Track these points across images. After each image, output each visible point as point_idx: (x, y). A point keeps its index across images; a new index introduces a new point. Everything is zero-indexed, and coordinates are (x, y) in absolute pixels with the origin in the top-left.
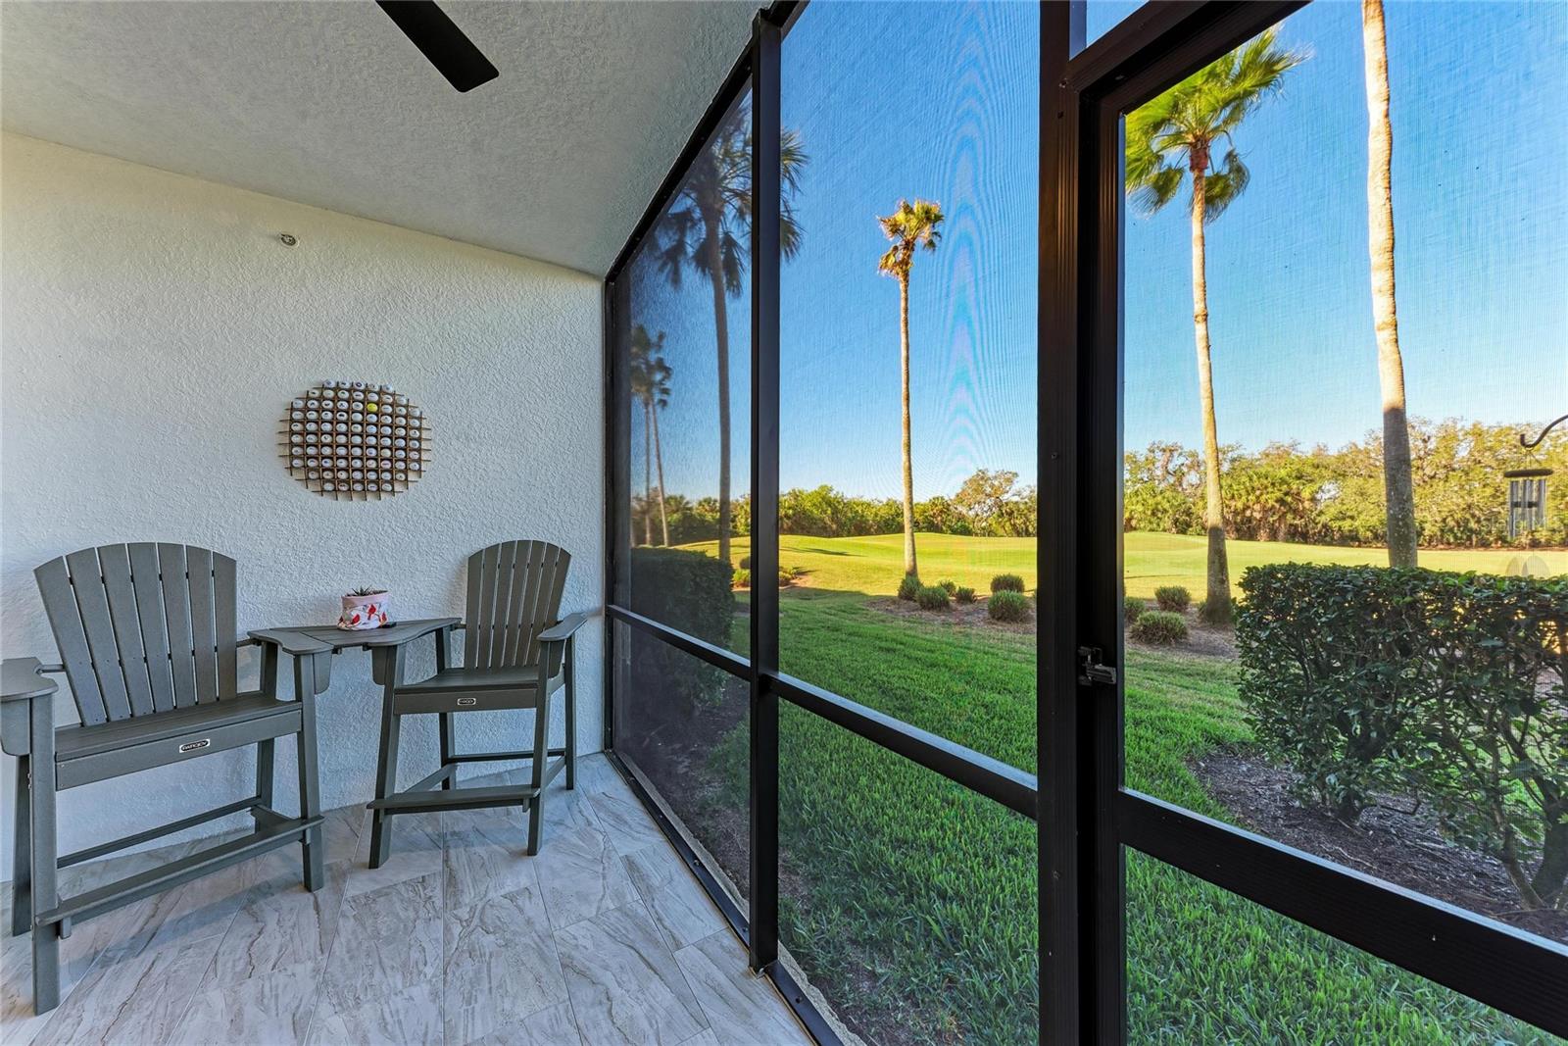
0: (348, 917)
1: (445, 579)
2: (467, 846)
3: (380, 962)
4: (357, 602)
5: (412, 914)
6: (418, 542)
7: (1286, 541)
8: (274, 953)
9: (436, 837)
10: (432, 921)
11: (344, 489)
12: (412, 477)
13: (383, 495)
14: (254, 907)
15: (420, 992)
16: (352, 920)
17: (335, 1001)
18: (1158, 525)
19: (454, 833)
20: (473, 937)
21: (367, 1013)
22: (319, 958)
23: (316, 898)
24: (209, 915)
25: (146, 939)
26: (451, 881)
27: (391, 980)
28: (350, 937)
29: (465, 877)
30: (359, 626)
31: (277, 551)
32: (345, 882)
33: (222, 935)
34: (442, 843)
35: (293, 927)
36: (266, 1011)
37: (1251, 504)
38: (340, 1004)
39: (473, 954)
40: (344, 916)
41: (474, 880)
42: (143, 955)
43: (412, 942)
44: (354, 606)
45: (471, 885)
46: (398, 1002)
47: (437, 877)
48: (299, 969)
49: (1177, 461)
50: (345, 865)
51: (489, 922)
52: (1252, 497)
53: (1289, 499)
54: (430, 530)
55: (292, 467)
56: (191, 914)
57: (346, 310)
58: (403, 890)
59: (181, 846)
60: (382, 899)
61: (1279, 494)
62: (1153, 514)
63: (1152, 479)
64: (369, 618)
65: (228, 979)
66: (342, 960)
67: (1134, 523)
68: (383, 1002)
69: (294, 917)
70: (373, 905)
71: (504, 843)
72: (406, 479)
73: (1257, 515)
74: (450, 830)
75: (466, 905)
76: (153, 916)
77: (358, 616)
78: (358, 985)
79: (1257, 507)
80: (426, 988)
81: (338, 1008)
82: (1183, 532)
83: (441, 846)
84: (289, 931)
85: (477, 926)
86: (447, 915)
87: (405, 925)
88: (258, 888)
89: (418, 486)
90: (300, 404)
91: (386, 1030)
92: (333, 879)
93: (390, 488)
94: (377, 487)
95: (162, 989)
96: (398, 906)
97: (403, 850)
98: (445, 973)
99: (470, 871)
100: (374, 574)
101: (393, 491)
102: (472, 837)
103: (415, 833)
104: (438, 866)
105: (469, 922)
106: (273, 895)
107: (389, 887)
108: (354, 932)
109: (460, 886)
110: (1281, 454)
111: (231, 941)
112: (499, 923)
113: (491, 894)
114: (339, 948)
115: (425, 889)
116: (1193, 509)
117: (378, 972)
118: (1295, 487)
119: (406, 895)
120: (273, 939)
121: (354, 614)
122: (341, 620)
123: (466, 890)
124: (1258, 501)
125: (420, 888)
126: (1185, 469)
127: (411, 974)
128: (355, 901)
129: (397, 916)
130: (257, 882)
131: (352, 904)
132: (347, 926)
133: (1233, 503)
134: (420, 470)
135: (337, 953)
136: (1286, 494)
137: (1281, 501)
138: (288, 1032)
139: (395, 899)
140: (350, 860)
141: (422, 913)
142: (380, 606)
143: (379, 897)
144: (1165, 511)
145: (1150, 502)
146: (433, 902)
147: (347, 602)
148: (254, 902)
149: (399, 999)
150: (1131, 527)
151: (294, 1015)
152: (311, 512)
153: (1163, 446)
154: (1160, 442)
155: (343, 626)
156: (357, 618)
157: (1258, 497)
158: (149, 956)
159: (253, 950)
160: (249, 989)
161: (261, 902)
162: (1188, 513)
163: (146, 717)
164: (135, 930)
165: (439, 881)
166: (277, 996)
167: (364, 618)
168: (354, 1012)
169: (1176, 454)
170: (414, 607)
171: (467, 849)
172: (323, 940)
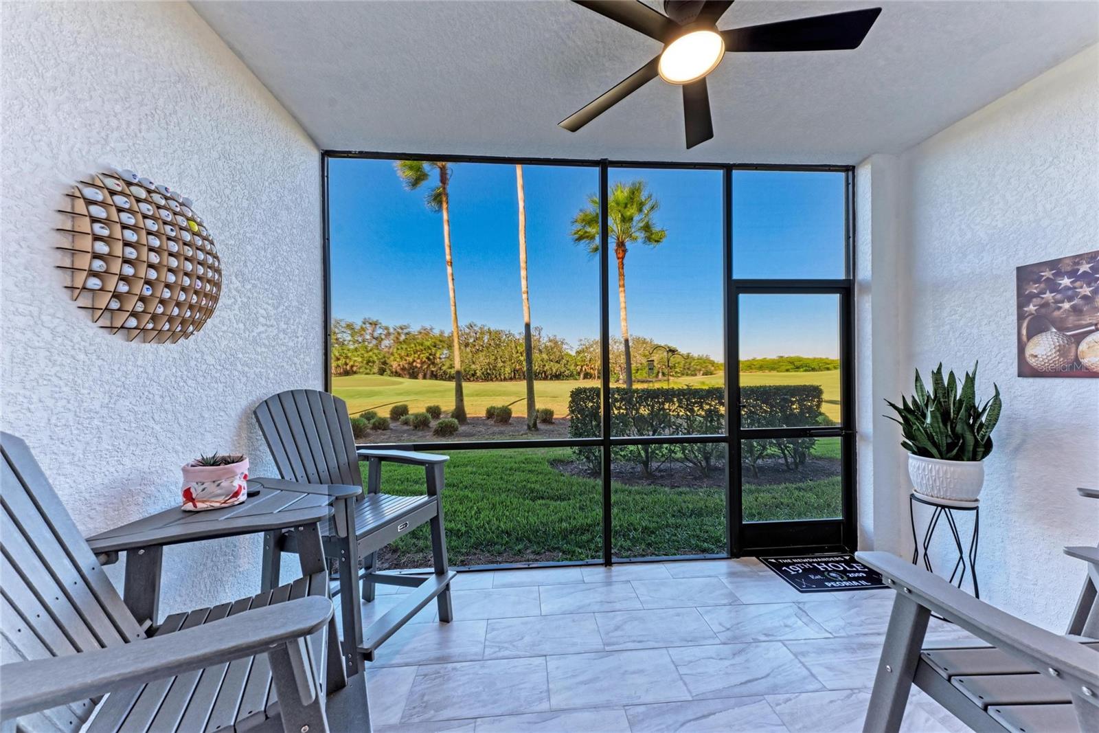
1: (228, 438)
7: (430, 379)
18: (371, 370)
37: (416, 359)
49: (379, 331)
52: (416, 356)
53: (431, 357)
61: (427, 355)
62: (367, 363)
63: (364, 341)
67: (355, 369)
73: (419, 365)
79: (419, 361)
82: (382, 374)
110: (426, 333)
116: (388, 361)
118: (433, 351)
124: (419, 358)
126: (383, 337)
133: (408, 358)
136: (430, 354)
137: (428, 358)
144: (374, 362)
145: (365, 355)
150: (353, 371)
153: (370, 321)
154: (369, 318)
157: (419, 356)
162: (385, 363)
169: (378, 327)
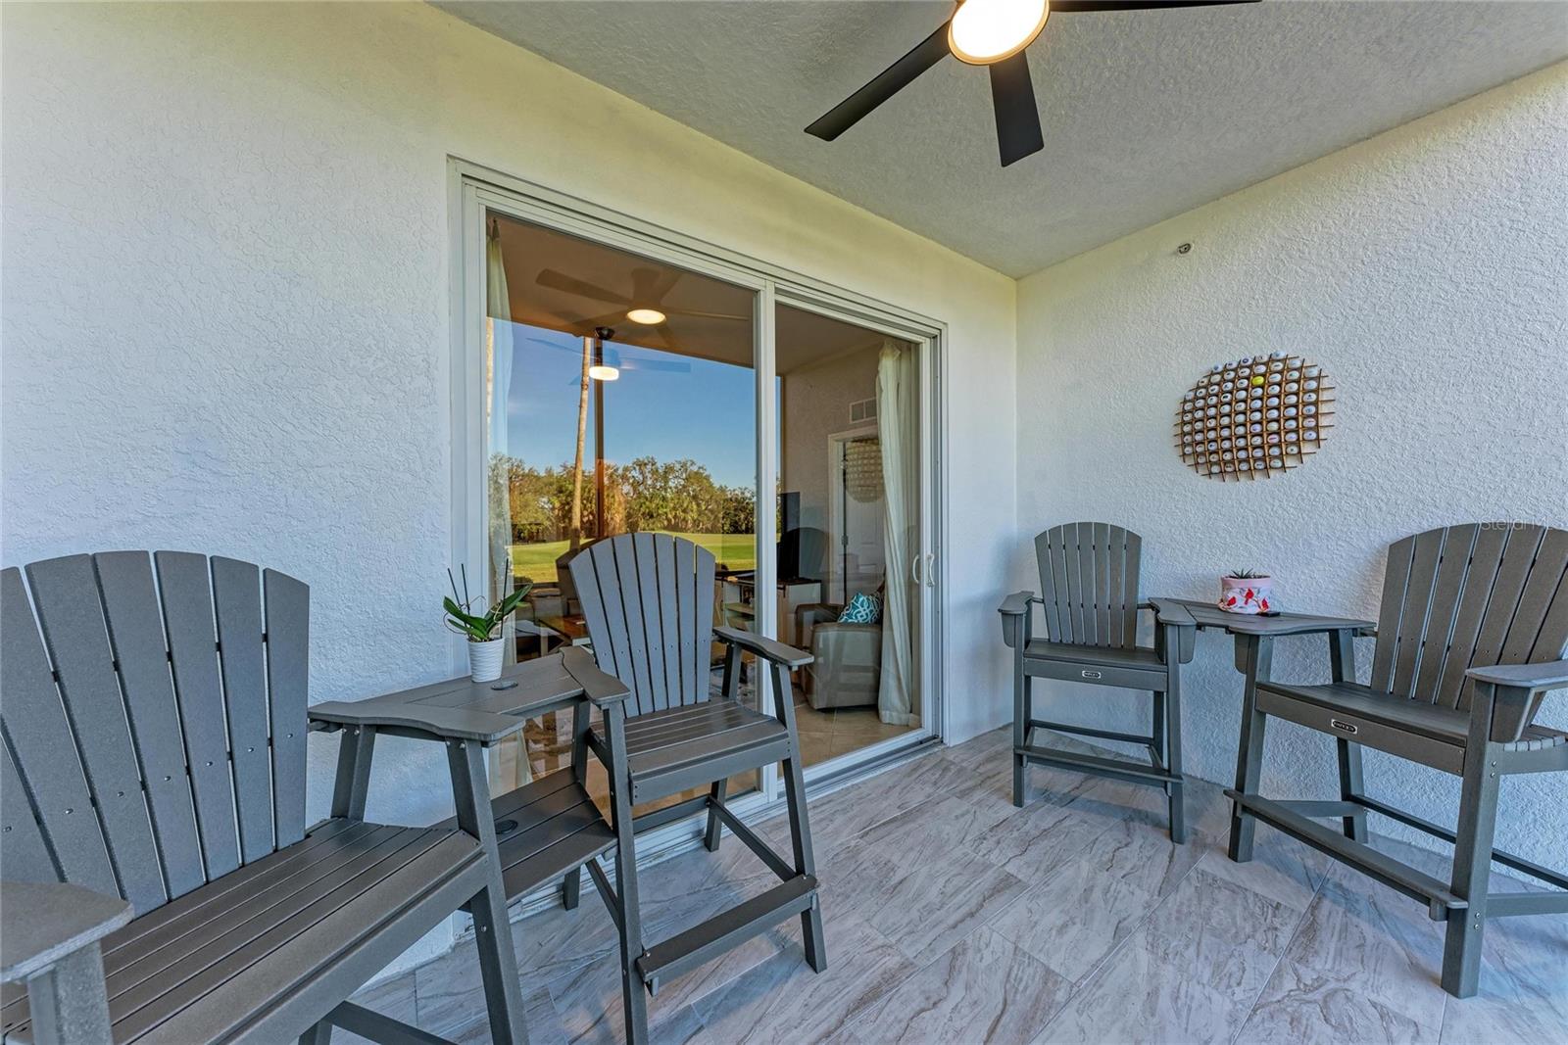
0: (1191, 884)
1: (1353, 570)
2: (1350, 911)
3: (1199, 944)
4: (1234, 585)
5: (1248, 929)
6: (1316, 524)
8: (1128, 867)
9: (1315, 876)
10: (1266, 952)
11: (1229, 469)
12: (1306, 448)
13: (1272, 473)
14: (1131, 823)
15: (1222, 1004)
16: (1193, 889)
17: (1150, 939)
19: (1339, 886)
20: (1305, 1008)
21: (1168, 972)
22: (1155, 897)
23: (1174, 849)
24: (1104, 808)
25: (1069, 800)
26: (1309, 932)
27: (1200, 966)
28: (1185, 902)
29: (1329, 943)
30: (1234, 609)
31: (1173, 530)
32: (1203, 853)
33: (1105, 828)
34: (1318, 886)
35: (1149, 858)
36: (1106, 902)
38: (1152, 945)
39: (1295, 1023)
40: (1188, 879)
41: (1339, 953)
42: (1064, 809)
43: (1236, 953)
44: (1231, 588)
45: (1332, 953)
46: (1197, 991)
47: (1294, 917)
48: (1138, 892)
50: (1209, 840)
51: (1335, 1011)
54: (1332, 510)
55: (1184, 454)
56: (1095, 801)
57: (1236, 288)
58: (1251, 899)
59: (1110, 752)
60: (1227, 892)
64: (1246, 603)
65: (1096, 861)
66: (1170, 914)
68: (1185, 978)
69: (1152, 852)
70: (1216, 891)
71: (1407, 944)
72: (1300, 452)
74: (1336, 879)
75: (1314, 969)
76: (1077, 788)
77: (1234, 599)
78: (1172, 946)
80: (1228, 1006)
81: (1149, 947)
83: (1316, 889)
84: (1145, 859)
85: (1315, 1002)
86: (1286, 961)
87: (1237, 933)
88: (1140, 812)
89: (1315, 460)
90: (1191, 395)
91: (1176, 1002)
92: (1194, 843)
93: (1280, 464)
94: (1264, 464)
95: (1063, 836)
96: (1238, 911)
97: (1270, 863)
98: (1255, 1011)
99: (1340, 939)
100: (1262, 558)
101: (1283, 467)
102: (1362, 905)
103: (1291, 855)
104: (1302, 905)
105: (1308, 989)
106: (1146, 824)
107: (1239, 887)
108: (1190, 900)
109: (1317, 944)
111: (1108, 835)
112: (1347, 1024)
113: (1355, 986)
114: (1173, 901)
115: (1274, 916)
117: (1192, 949)
119: (1251, 906)
120: (1132, 855)
121: (1230, 595)
122: (1222, 601)
123: (1323, 955)
125: (1270, 911)
127: (1220, 979)
128: (1202, 875)
129: (1234, 918)
130: (1140, 808)
131: (1200, 876)
132: (1187, 891)
134: (1318, 439)
135: (1169, 905)
138: (1111, 930)
139: (1239, 902)
140: (1215, 837)
141: (1259, 936)
142: (1259, 592)
143: (1225, 888)
146: (1277, 936)
147: (1226, 584)
148: (1132, 820)
149: (1199, 988)
151: (1120, 922)
152: (1201, 494)
155: (1221, 606)
156: (1233, 601)
158: (1066, 811)
159: (1117, 854)
160: (1103, 878)
161: (1136, 824)
163: (1067, 645)
164: (1066, 790)
165: (1294, 921)
166: (1116, 899)
167: (1240, 601)
168: (1159, 962)
170: (1310, 599)
171: (1349, 915)
172: (1164, 886)
